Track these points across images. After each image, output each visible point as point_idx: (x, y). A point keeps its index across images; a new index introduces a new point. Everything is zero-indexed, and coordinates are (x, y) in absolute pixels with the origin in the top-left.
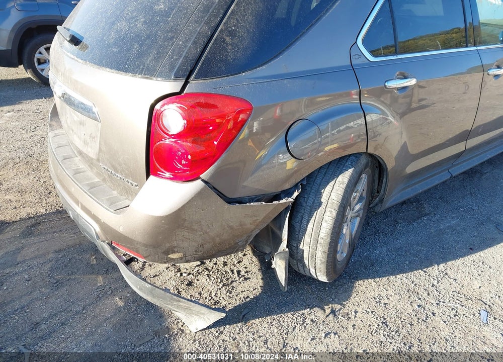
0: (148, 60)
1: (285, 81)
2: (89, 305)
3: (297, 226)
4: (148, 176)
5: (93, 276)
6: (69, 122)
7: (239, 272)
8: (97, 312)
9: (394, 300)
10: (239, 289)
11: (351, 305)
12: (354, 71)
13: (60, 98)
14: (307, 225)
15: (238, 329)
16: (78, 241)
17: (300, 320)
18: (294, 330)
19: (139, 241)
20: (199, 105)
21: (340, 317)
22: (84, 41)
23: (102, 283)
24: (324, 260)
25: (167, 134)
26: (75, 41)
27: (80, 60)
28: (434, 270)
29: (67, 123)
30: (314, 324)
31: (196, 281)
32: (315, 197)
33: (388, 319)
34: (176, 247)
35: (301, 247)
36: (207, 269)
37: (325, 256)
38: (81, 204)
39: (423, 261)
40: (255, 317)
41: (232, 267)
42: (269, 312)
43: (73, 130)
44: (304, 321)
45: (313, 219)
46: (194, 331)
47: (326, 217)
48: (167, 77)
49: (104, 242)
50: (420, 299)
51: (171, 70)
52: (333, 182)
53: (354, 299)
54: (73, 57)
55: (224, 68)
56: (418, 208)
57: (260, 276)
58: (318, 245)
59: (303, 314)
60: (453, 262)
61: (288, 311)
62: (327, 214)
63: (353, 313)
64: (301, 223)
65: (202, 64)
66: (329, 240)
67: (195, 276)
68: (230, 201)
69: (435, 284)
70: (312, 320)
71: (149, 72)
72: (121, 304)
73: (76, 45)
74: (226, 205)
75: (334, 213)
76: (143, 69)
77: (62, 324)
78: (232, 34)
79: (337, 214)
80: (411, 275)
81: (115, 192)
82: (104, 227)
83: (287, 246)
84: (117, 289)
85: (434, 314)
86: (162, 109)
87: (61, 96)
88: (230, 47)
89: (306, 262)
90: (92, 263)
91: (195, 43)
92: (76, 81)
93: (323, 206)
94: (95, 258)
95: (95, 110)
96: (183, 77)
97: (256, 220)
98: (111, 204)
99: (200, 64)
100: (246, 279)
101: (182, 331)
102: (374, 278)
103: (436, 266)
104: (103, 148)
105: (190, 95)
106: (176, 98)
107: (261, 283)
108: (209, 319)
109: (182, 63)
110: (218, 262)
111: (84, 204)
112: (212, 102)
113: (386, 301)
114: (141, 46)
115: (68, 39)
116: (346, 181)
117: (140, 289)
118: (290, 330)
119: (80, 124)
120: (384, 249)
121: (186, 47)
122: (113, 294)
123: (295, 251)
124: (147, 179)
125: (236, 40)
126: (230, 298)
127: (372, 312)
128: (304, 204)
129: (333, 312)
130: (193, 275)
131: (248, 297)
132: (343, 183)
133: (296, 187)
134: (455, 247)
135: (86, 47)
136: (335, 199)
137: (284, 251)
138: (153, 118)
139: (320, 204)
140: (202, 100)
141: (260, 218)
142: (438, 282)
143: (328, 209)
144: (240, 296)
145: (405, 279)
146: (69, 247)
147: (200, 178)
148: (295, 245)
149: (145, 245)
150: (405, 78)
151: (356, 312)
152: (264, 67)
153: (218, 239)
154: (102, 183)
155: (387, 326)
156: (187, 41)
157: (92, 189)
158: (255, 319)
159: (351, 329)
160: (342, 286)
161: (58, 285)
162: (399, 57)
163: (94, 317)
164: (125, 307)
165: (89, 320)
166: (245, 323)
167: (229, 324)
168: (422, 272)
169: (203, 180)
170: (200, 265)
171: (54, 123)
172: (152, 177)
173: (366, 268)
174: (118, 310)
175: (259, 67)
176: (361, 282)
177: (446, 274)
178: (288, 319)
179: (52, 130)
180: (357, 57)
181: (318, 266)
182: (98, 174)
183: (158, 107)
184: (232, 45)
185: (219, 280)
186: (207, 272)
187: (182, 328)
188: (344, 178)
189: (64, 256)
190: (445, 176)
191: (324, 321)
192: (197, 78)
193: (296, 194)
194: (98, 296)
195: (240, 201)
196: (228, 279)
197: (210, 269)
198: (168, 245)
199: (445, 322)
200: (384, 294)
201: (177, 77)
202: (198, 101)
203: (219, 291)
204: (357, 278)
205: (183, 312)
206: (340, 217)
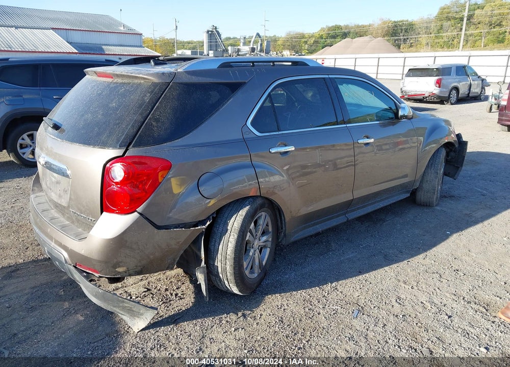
0: (104, 138)
1: (195, 148)
2: (57, 321)
3: (212, 248)
4: (102, 213)
5: (60, 303)
6: (48, 184)
7: (176, 295)
8: (63, 324)
9: (292, 307)
10: (175, 305)
11: (258, 311)
12: (246, 143)
13: (43, 165)
14: (219, 247)
15: (170, 329)
16: (49, 280)
17: (218, 322)
18: (212, 327)
19: (95, 258)
20: (135, 163)
21: (248, 318)
22: (62, 127)
23: (68, 306)
24: (232, 272)
25: (113, 182)
26: (56, 127)
27: (59, 139)
28: (327, 287)
29: (47, 185)
30: (228, 323)
31: (142, 301)
32: (224, 226)
33: (284, 318)
34: (121, 262)
35: (216, 264)
36: (152, 293)
37: (232, 269)
38: (55, 240)
39: (320, 281)
40: (183, 321)
41: (172, 292)
42: (196, 317)
43: (51, 189)
44: (220, 322)
45: (222, 241)
46: (136, 331)
47: (231, 239)
48: (114, 147)
49: (71, 265)
50: (311, 305)
51: (117, 143)
52: (236, 215)
53: (262, 307)
54: (54, 137)
55: (152, 141)
56: (327, 247)
57: (193, 296)
58: (227, 261)
59: (221, 318)
60: (344, 281)
61: (210, 316)
62: (232, 237)
63: (259, 316)
64: (215, 245)
65: (137, 138)
66: (233, 256)
67: (142, 298)
68: (159, 228)
69: (326, 295)
70: (227, 321)
71: (104, 145)
72: (82, 318)
73: (56, 130)
74: (156, 231)
75: (236, 236)
76: (100, 142)
77: (35, 333)
78: (157, 120)
79: (238, 237)
80: (309, 291)
81: (80, 229)
82: (71, 253)
83: (205, 263)
84: (80, 309)
85: (319, 314)
86: (111, 167)
87: (44, 163)
88: (156, 128)
89: (221, 275)
90: (60, 294)
91: (133, 126)
92: (56, 153)
93: (229, 232)
94: (63, 291)
95: (69, 172)
96: (125, 146)
97: (179, 242)
98: (77, 236)
99: (136, 139)
100: (181, 299)
101: (128, 332)
102: (280, 293)
103: (330, 284)
104: (72, 197)
105: (128, 157)
106: (120, 159)
107: (193, 300)
108: (147, 319)
109: (124, 138)
110: (161, 289)
111: (57, 239)
112: (143, 161)
113: (286, 307)
114: (99, 128)
115: (52, 126)
116: (244, 214)
117: (96, 296)
118: (209, 327)
119: (57, 183)
120: (293, 274)
121: (127, 128)
122: (76, 313)
123: (213, 268)
124: (101, 214)
125: (160, 124)
126: (167, 310)
127: (273, 315)
128: (216, 232)
129: (244, 316)
130: (140, 297)
131: (181, 309)
132: (242, 216)
133: (208, 218)
134: (348, 272)
135: (64, 131)
136: (236, 226)
137: (203, 267)
138: (106, 172)
139: (227, 230)
140: (137, 160)
141: (182, 240)
142: (328, 294)
143: (232, 234)
144: (174, 309)
145: (303, 293)
146: (42, 285)
147: (137, 211)
148: (212, 263)
149: (100, 261)
150: (286, 146)
151: (261, 315)
152: (179, 140)
153: (152, 257)
154: (71, 224)
155: (282, 322)
156: (128, 125)
157: (63, 228)
158: (184, 322)
159: (255, 326)
160: (254, 299)
161: (32, 309)
162: (280, 133)
163: (60, 328)
164: (84, 320)
165: (56, 330)
166: (176, 325)
167: (164, 326)
168: (318, 288)
169: (139, 213)
170: (147, 291)
171: (36, 188)
172: (104, 213)
173: (275, 287)
174: (79, 322)
175: (176, 140)
176: (270, 296)
177: (336, 289)
178: (208, 321)
179: (33, 193)
180: (247, 133)
181: (229, 278)
182: (68, 219)
183: (108, 165)
184: (157, 127)
185: (160, 300)
186: (151, 295)
187: (128, 330)
188: (243, 212)
189: (38, 290)
190: (342, 219)
191: (235, 321)
192: (133, 147)
193: (208, 223)
194: (64, 315)
195: (167, 227)
196: (167, 299)
197: (154, 293)
198: (115, 260)
199: (326, 318)
200: (285, 303)
201: (121, 147)
202: (134, 160)
203: (159, 307)
204: (267, 294)
205: (127, 315)
206: (240, 239)
